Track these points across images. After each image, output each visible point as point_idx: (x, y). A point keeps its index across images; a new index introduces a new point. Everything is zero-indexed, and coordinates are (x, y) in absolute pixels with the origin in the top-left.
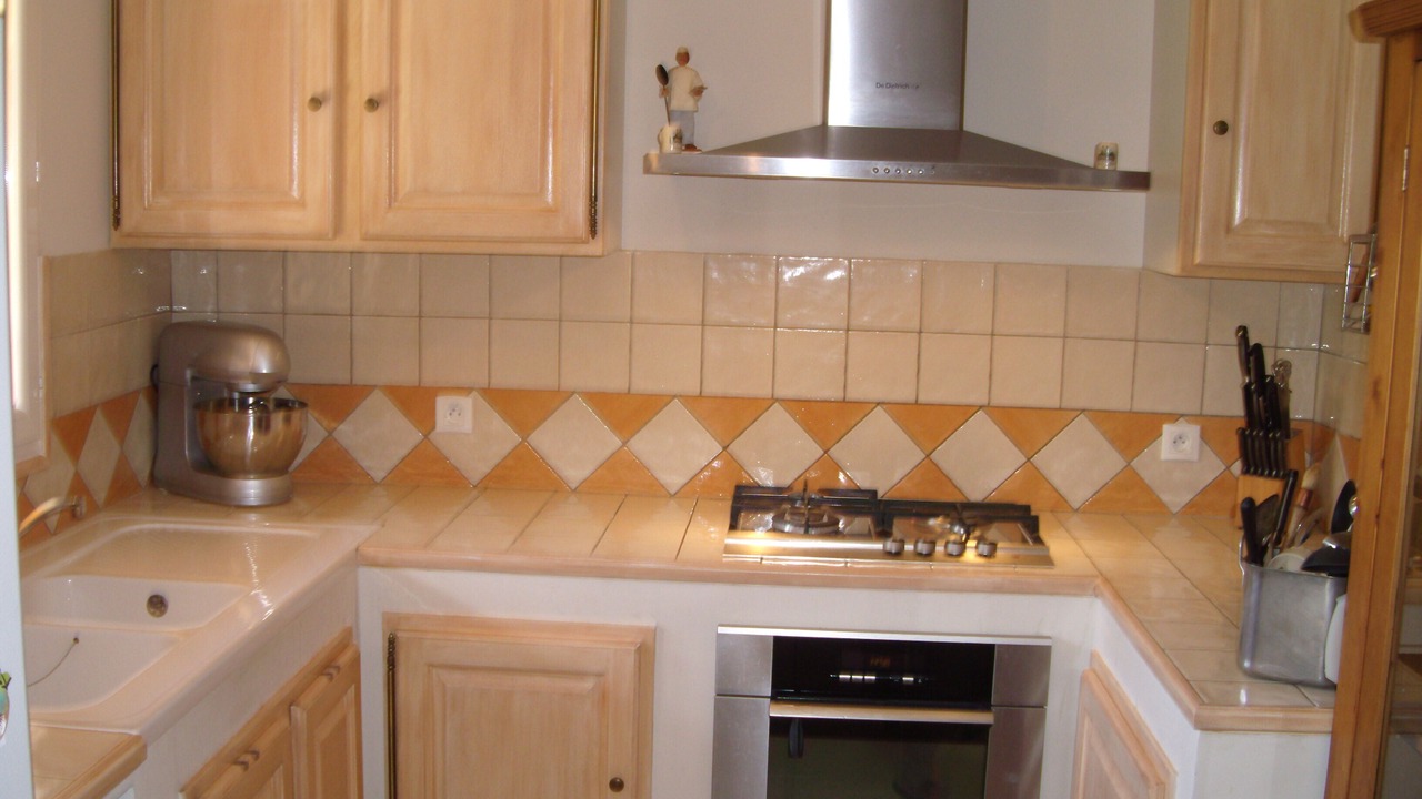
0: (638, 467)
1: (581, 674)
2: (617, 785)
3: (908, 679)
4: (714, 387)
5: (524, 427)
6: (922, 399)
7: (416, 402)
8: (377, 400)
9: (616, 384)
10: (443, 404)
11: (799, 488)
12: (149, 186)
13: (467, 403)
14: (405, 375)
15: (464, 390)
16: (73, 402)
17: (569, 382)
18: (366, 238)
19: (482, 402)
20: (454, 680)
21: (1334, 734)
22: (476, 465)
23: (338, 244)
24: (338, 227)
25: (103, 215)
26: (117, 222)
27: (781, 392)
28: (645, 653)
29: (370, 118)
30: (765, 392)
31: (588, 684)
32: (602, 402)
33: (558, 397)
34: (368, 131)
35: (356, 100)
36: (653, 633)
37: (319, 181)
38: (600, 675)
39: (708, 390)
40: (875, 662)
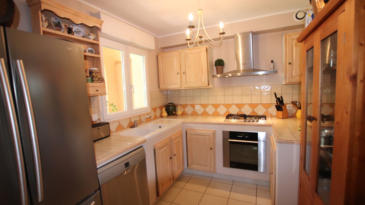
0: (218, 112)
1: (207, 136)
2: (211, 149)
3: (247, 137)
4: (226, 103)
5: (205, 108)
6: (252, 103)
7: (193, 106)
8: (189, 105)
9: (215, 103)
10: (196, 106)
11: (237, 114)
12: (162, 84)
13: (198, 106)
14: (192, 103)
15: (198, 104)
16: (154, 106)
17: (209, 103)
18: (184, 88)
19: (200, 106)
20: (193, 136)
21: (300, 144)
22: (200, 113)
23: (181, 89)
24: (181, 87)
25: (157, 87)
26: (159, 88)
27: (234, 103)
28: (214, 133)
29: (184, 74)
30: (232, 103)
31: (208, 137)
32: (213, 105)
33: (208, 105)
34: (184, 76)
35: (182, 73)
36: (215, 131)
37: (179, 82)
38: (209, 136)
39: (225, 103)
40: (242, 135)
